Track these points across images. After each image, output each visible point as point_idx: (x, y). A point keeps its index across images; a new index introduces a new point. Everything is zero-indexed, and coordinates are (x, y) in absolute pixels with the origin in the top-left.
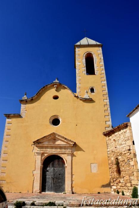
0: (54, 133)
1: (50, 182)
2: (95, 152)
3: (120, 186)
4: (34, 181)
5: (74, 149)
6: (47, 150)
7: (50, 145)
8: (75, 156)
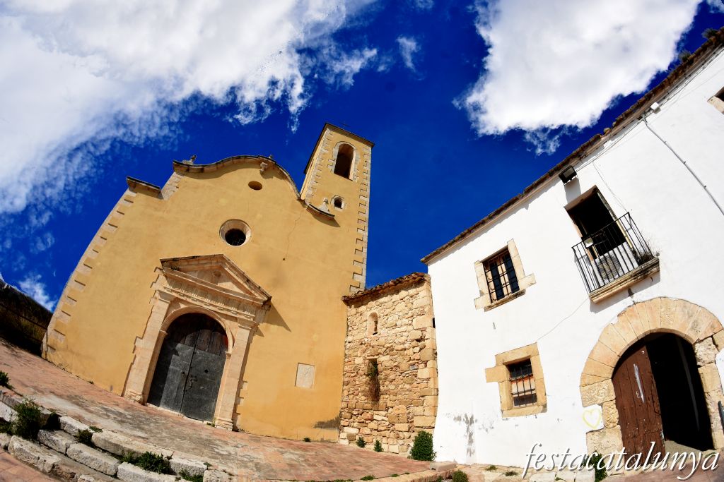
0: (221, 257)
1: (177, 382)
2: (315, 336)
3: (372, 430)
4: (133, 366)
5: (261, 314)
6: (189, 294)
7: (202, 282)
8: (261, 335)
